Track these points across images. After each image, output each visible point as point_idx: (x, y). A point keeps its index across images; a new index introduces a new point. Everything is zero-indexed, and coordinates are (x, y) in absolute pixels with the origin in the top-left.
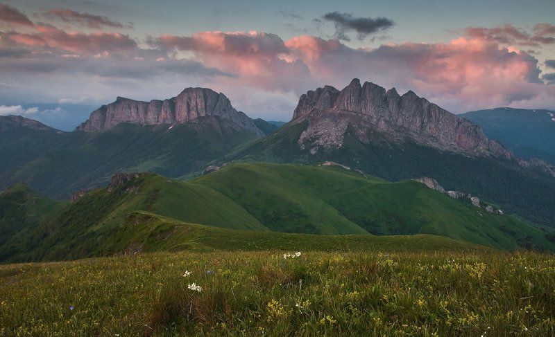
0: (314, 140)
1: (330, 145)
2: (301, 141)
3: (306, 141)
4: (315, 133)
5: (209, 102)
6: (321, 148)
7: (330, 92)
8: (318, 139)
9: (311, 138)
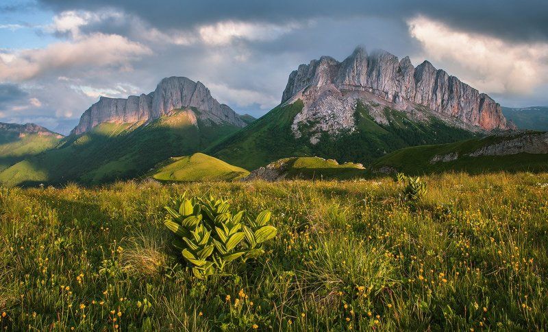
0: (312, 124)
1: (338, 129)
2: (295, 127)
3: (302, 126)
4: (314, 115)
5: (185, 92)
6: (325, 134)
7: (328, 64)
8: (318, 122)
9: (309, 122)
